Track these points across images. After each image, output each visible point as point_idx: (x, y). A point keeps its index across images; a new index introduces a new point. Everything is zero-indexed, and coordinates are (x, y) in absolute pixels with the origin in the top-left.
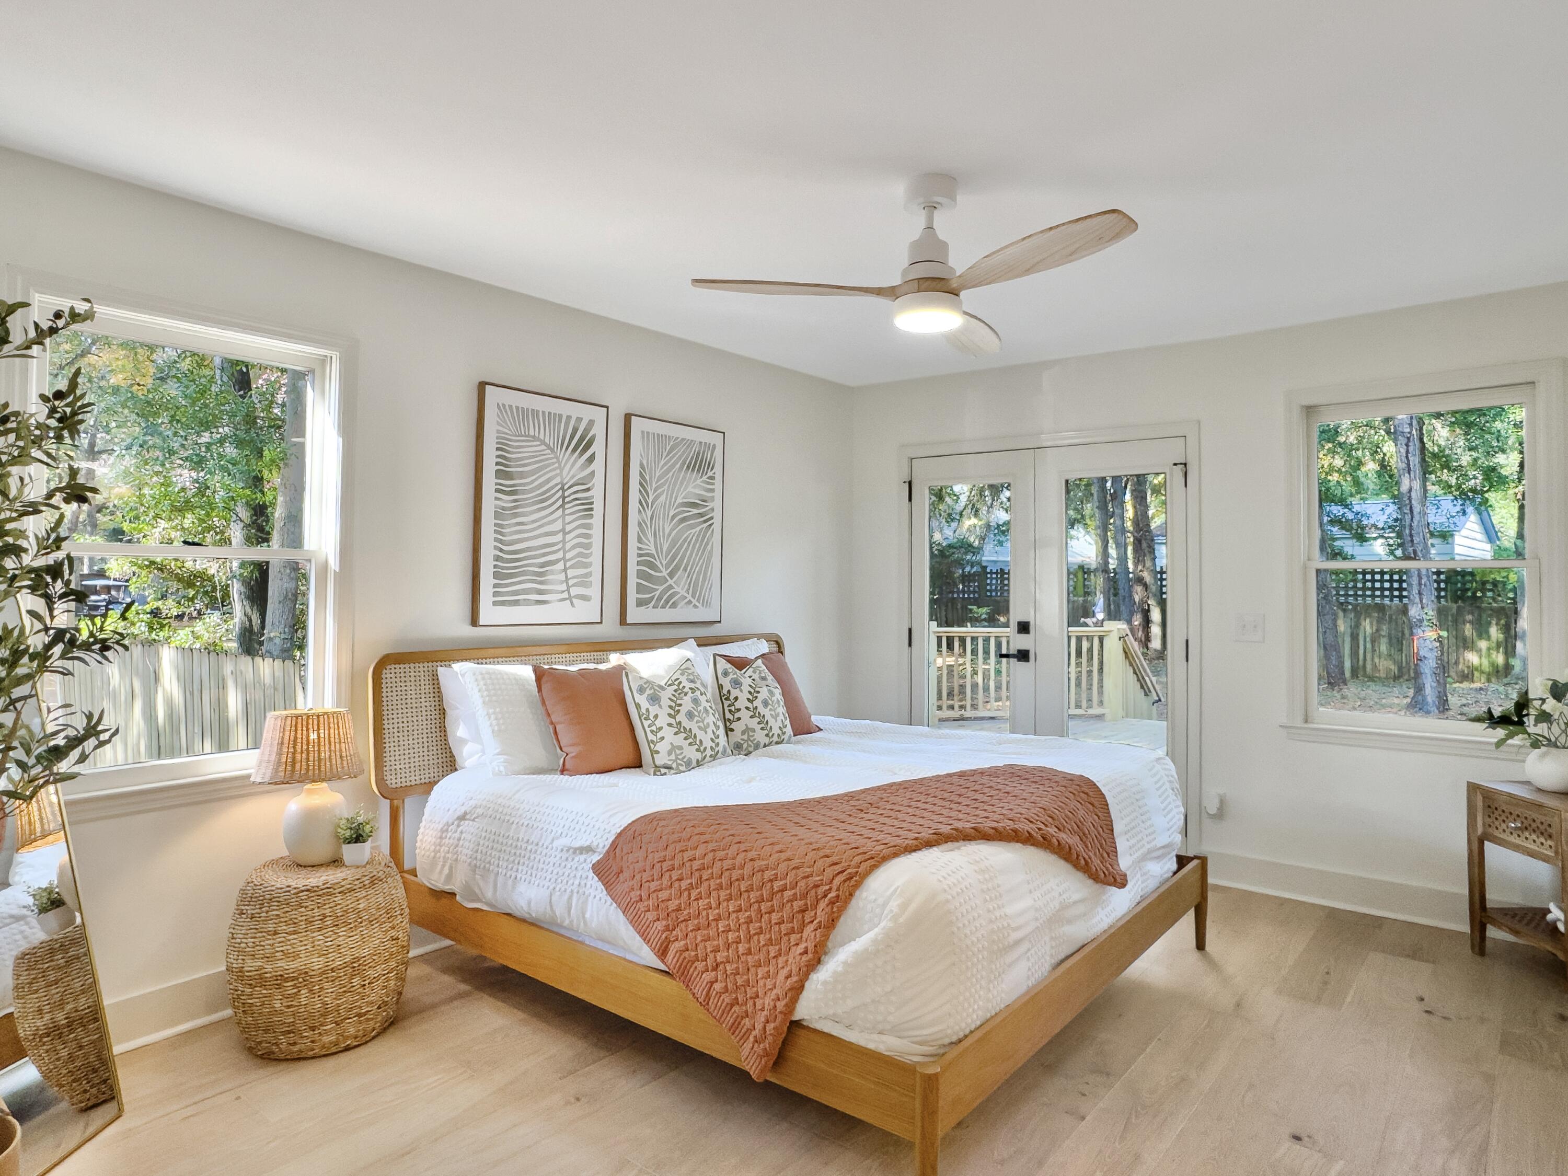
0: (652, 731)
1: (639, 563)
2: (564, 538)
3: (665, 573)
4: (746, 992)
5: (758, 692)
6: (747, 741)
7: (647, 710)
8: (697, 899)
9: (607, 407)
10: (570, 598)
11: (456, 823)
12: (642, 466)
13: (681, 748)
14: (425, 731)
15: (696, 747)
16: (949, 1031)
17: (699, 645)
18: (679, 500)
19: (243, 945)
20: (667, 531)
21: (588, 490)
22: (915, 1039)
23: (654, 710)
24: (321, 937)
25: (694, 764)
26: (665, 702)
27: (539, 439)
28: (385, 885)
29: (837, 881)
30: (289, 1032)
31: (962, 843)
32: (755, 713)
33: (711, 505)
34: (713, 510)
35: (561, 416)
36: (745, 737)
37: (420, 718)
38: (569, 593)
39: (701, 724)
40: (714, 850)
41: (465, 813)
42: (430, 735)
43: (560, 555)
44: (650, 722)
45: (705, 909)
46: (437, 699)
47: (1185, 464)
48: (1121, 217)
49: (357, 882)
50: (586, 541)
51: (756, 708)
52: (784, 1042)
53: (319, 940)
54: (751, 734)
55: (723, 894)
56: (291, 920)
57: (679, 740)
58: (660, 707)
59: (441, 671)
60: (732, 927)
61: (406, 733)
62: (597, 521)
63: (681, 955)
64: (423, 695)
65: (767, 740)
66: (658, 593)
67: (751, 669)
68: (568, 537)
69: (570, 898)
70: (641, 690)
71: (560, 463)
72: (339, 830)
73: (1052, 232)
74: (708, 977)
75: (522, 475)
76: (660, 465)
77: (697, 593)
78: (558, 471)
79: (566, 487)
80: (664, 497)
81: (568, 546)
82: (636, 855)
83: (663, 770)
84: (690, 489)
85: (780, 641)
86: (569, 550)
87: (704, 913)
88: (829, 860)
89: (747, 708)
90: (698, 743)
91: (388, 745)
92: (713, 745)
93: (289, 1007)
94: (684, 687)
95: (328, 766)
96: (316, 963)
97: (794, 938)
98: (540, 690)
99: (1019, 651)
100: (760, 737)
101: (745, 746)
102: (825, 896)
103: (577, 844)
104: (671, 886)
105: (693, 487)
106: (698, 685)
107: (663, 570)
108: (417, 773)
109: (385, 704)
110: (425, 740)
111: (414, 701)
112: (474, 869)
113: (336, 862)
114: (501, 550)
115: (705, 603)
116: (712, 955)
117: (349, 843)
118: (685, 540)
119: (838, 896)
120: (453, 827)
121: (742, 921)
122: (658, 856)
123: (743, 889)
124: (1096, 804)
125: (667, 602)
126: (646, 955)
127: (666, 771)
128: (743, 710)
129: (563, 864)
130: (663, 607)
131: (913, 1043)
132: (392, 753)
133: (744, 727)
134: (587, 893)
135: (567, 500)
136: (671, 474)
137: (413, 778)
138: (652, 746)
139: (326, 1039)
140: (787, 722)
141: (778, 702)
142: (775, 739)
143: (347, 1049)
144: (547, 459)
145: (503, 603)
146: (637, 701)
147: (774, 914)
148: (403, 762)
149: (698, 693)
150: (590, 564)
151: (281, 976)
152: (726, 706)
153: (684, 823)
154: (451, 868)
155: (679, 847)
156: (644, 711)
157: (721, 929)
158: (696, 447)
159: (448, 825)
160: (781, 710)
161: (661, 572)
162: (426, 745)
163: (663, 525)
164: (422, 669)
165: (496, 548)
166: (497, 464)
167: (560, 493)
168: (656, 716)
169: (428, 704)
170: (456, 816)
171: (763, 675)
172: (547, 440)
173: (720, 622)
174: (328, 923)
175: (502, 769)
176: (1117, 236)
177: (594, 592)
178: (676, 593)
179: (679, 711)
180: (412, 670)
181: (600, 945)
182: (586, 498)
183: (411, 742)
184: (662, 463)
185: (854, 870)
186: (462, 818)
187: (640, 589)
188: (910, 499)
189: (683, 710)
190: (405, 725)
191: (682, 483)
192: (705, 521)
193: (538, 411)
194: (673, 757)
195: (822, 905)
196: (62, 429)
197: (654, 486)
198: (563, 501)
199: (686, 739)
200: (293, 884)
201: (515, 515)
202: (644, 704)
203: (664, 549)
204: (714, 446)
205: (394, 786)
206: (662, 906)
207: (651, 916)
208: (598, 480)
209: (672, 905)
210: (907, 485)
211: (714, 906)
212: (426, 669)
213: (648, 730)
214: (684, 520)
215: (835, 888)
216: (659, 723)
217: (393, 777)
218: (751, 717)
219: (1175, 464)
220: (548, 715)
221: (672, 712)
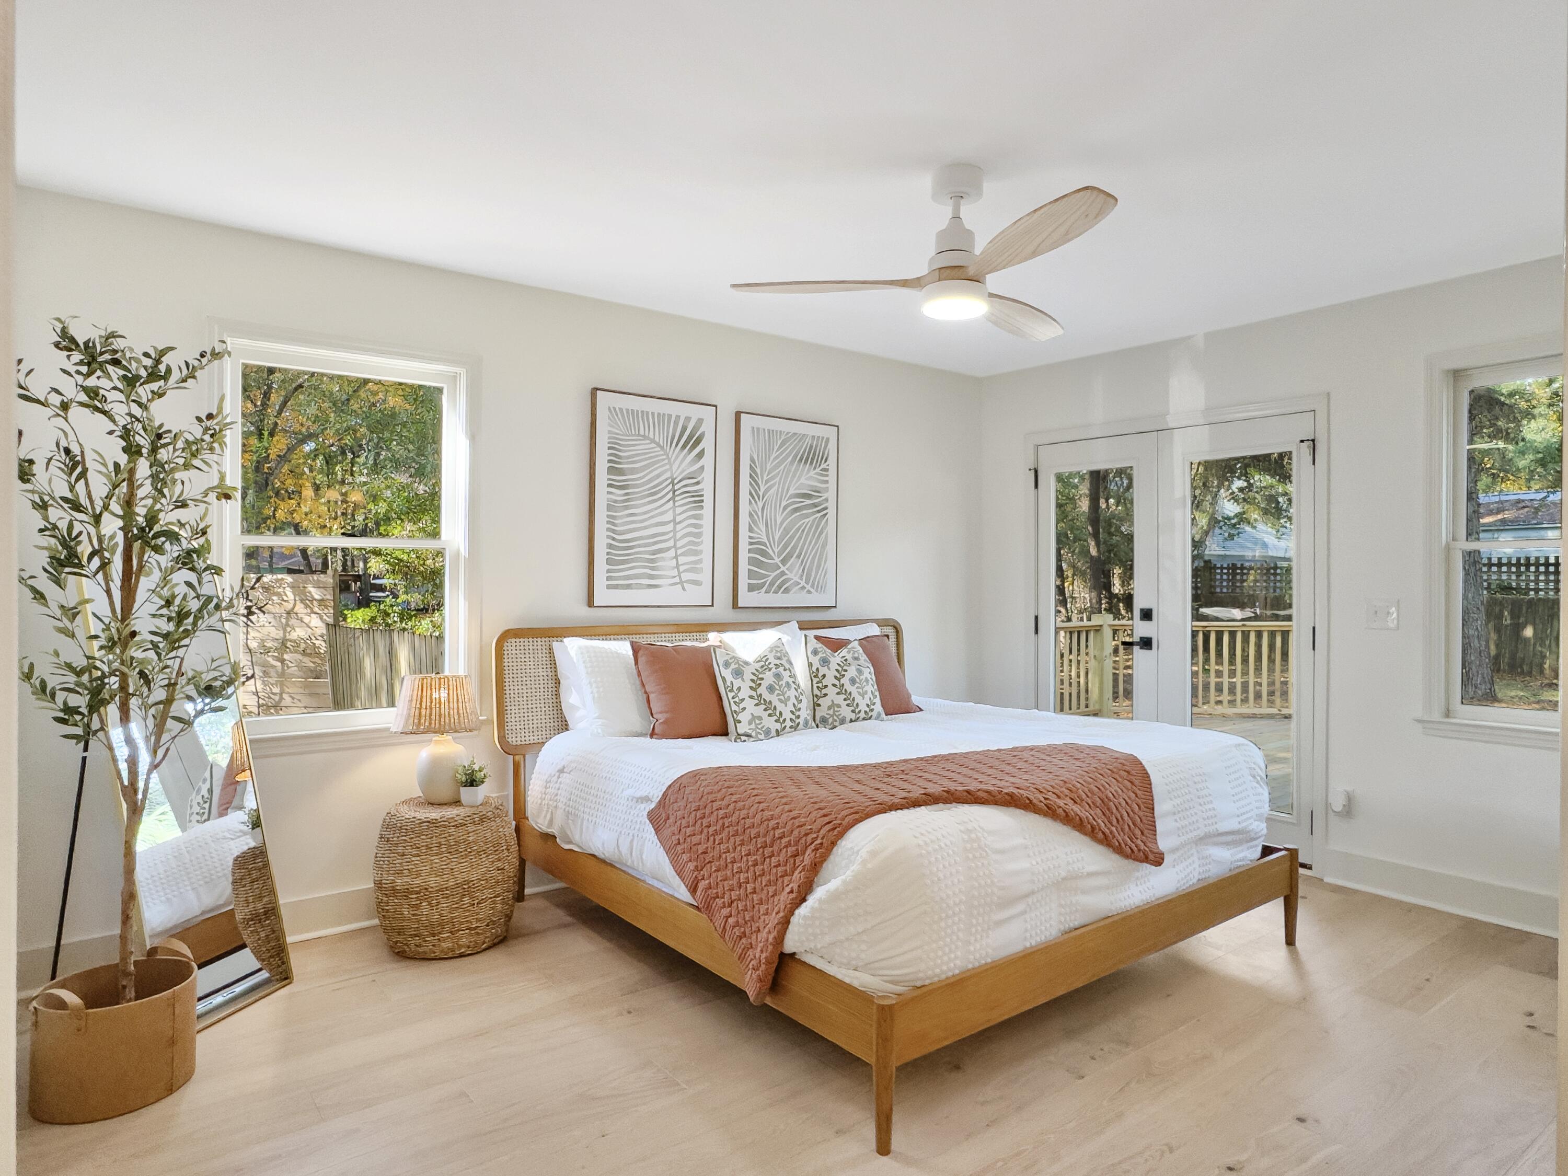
0: (735, 702)
1: (750, 551)
2: (675, 528)
3: (777, 560)
4: (751, 926)
5: (846, 671)
6: (832, 716)
7: (732, 683)
8: (719, 844)
9: (716, 406)
10: (681, 583)
11: (558, 774)
12: (752, 460)
13: (760, 718)
14: (542, 697)
15: (776, 718)
16: (921, 975)
17: (800, 629)
18: (792, 491)
19: (381, 863)
20: (779, 520)
21: (698, 483)
22: (885, 978)
23: (737, 683)
24: (437, 861)
25: (773, 733)
26: (748, 676)
27: (648, 438)
28: (493, 823)
29: (823, 832)
30: (416, 936)
31: (954, 804)
32: (841, 690)
33: (825, 496)
34: (827, 500)
35: (670, 416)
36: (831, 712)
37: (538, 686)
38: (680, 578)
39: (782, 697)
40: (735, 802)
41: (564, 767)
42: (546, 701)
43: (671, 543)
44: (733, 694)
45: (724, 853)
46: (553, 670)
47: (1313, 441)
48: (1095, 193)
49: (468, 819)
50: (697, 531)
51: (843, 685)
52: (777, 970)
53: (436, 863)
54: (837, 709)
55: (738, 839)
56: (415, 844)
57: (759, 711)
58: (743, 680)
59: (555, 645)
60: (743, 870)
61: (525, 698)
62: (707, 511)
63: (706, 892)
64: (541, 667)
65: (853, 716)
66: (770, 579)
67: (846, 650)
68: (679, 527)
69: (632, 841)
70: (727, 664)
71: (669, 459)
72: (457, 775)
73: (1039, 213)
74: (725, 912)
75: (633, 471)
76: (772, 458)
77: (811, 579)
78: (668, 467)
79: (676, 481)
80: (776, 487)
81: (679, 535)
82: (679, 804)
83: (743, 738)
84: (803, 480)
85: (898, 626)
86: (679, 540)
87: (724, 856)
88: (822, 812)
89: (834, 685)
90: (778, 714)
91: (509, 708)
92: (793, 717)
93: (414, 915)
94: (770, 663)
95: (447, 721)
96: (434, 882)
97: (786, 879)
98: (636, 663)
99: (1141, 638)
100: (846, 712)
101: (830, 720)
102: (812, 843)
103: (638, 794)
104: (701, 832)
105: (807, 478)
106: (784, 662)
107: (776, 558)
108: (535, 734)
109: (506, 672)
110: (542, 705)
111: (532, 671)
112: (568, 814)
113: (457, 802)
114: (614, 539)
115: (820, 589)
116: (728, 893)
117: (465, 786)
118: (798, 530)
119: (822, 844)
120: (555, 779)
121: (750, 863)
122: (694, 806)
123: (752, 836)
124: (1137, 782)
125: (780, 587)
126: (682, 893)
127: (746, 738)
128: (830, 686)
129: (628, 811)
130: (776, 592)
131: (882, 980)
132: (513, 715)
133: (830, 703)
134: (644, 836)
135: (677, 493)
136: (782, 467)
137: (532, 738)
138: (735, 715)
139: (444, 945)
140: (878, 701)
141: (867, 681)
142: (862, 715)
143: (461, 956)
144: (657, 456)
145: (616, 587)
146: (724, 674)
147: (773, 858)
148: (522, 723)
149: (781, 669)
150: (701, 552)
151: (407, 889)
152: (815, 682)
153: (719, 778)
154: (552, 813)
155: (710, 797)
156: (728, 684)
157: (735, 871)
158: (808, 441)
159: (551, 776)
160: (871, 688)
161: (773, 559)
162: (543, 709)
163: (775, 516)
164: (539, 643)
165: (608, 537)
166: (609, 461)
167: (670, 487)
168: (739, 689)
169: (545, 674)
170: (557, 770)
171: (856, 655)
172: (657, 439)
173: (835, 607)
174: (444, 850)
175: (600, 731)
176: (1100, 214)
177: (706, 577)
178: (790, 579)
179: (760, 685)
180: (531, 643)
181: (655, 883)
182: (696, 491)
183: (530, 706)
184: (774, 456)
185: (839, 822)
186: (561, 771)
187: (751, 574)
188: (1036, 486)
189: (765, 684)
190: (525, 691)
191: (794, 476)
192: (819, 511)
193: (647, 413)
194: (753, 726)
195: (809, 851)
196: (213, 442)
197: (765, 478)
198: (674, 493)
199: (765, 710)
200: (418, 815)
201: (627, 508)
202: (729, 678)
203: (776, 538)
204: (828, 439)
205: (515, 743)
206: (694, 849)
207: (685, 857)
208: (708, 475)
209: (701, 848)
210: (1033, 473)
211: (731, 850)
212: (543, 643)
213: (732, 701)
214: (796, 510)
215: (821, 836)
216: (741, 695)
217: (514, 735)
218: (838, 693)
219: (1302, 441)
220: (643, 685)
221: (754, 685)
